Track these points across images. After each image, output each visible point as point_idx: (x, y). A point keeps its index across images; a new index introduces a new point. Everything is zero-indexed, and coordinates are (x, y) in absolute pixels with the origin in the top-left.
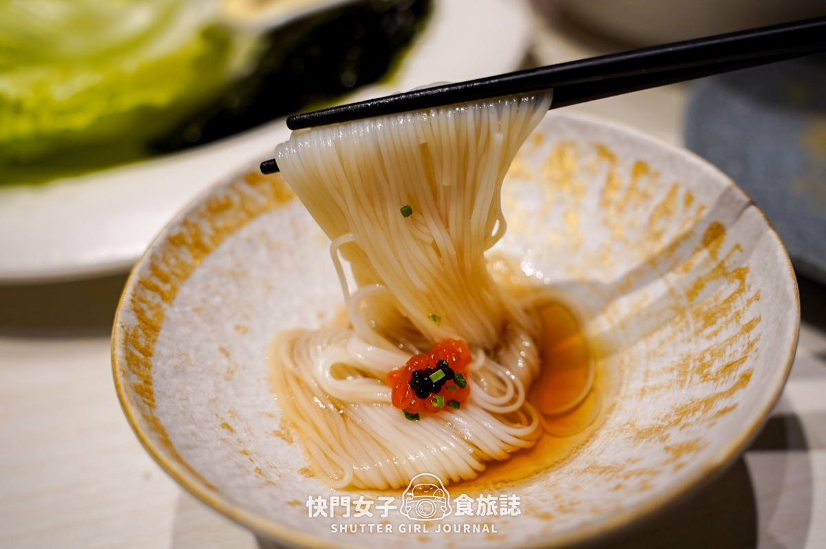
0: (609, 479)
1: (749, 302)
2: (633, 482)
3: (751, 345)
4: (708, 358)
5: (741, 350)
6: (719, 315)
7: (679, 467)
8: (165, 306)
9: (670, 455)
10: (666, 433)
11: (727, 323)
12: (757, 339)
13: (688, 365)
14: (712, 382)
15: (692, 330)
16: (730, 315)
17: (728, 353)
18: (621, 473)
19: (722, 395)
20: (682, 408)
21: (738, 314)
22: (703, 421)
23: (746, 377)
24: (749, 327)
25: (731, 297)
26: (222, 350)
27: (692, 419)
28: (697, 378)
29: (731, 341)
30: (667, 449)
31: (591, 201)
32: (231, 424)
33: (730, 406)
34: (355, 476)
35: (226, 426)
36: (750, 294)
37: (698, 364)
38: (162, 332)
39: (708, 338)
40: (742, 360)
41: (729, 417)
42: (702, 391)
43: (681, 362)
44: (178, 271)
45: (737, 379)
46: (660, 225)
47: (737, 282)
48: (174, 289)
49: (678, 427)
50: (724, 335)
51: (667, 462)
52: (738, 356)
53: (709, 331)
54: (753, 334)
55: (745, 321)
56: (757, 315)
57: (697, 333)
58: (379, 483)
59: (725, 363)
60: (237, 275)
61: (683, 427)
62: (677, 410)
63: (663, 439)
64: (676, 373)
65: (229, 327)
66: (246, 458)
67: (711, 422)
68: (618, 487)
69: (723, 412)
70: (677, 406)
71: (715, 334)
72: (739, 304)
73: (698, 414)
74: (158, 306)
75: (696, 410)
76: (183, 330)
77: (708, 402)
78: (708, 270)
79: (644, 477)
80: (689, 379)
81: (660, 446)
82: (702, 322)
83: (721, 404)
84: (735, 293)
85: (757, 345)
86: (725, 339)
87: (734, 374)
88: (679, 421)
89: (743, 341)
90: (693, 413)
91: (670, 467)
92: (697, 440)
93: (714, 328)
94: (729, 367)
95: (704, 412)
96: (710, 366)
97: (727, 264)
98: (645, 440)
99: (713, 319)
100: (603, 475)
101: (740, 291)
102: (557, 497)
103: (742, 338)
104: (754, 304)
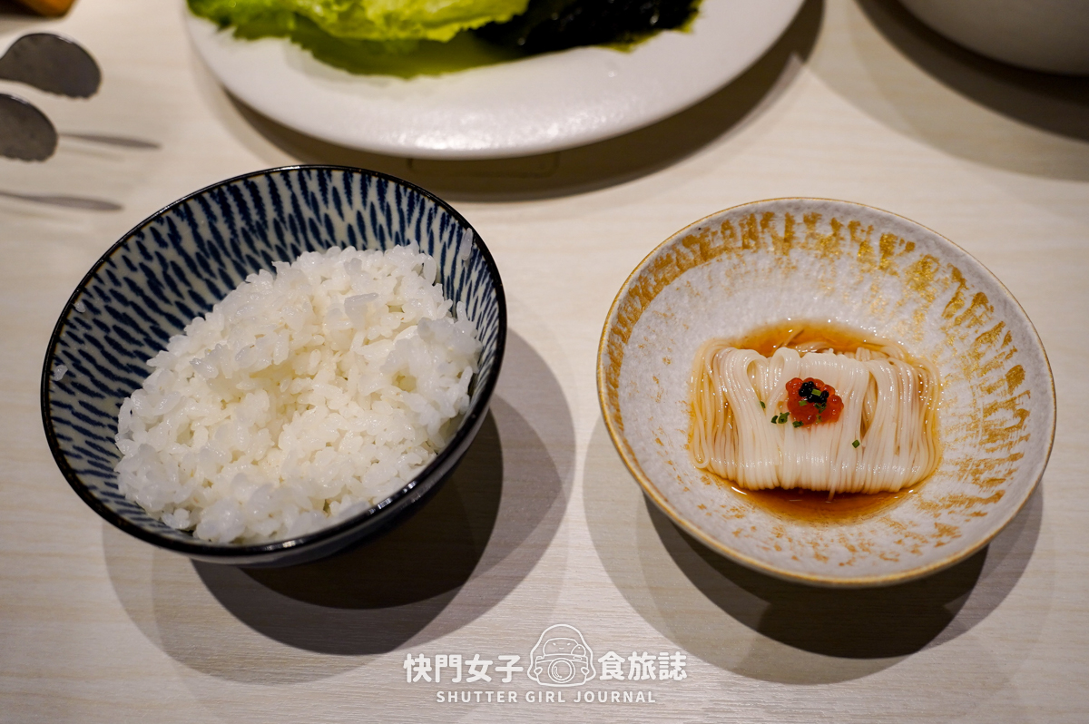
0: (895, 533)
1: (1021, 439)
2: (909, 542)
3: (1010, 472)
4: (982, 466)
5: (1004, 472)
6: (999, 437)
7: (939, 544)
8: (624, 345)
9: (936, 531)
10: (939, 512)
11: (1003, 446)
12: (1015, 470)
13: (968, 465)
14: (978, 486)
15: (979, 438)
16: (1007, 441)
17: (995, 469)
18: (904, 531)
19: (980, 500)
20: (954, 498)
21: (1011, 443)
22: (964, 514)
23: (999, 496)
24: (1014, 458)
25: (1011, 428)
26: (654, 377)
27: (958, 509)
28: (970, 478)
29: (1001, 461)
30: (936, 525)
31: (937, 308)
32: (661, 439)
33: (982, 512)
34: (710, 464)
35: (658, 441)
36: (1024, 434)
37: (974, 467)
38: (623, 367)
39: (988, 451)
40: (1002, 480)
41: (980, 519)
42: (971, 490)
43: (965, 461)
44: (632, 316)
45: (994, 493)
46: (983, 348)
47: (1019, 419)
48: (629, 331)
49: (948, 511)
50: (998, 455)
51: (934, 536)
52: (1000, 476)
53: (989, 445)
54: (1015, 464)
55: (1014, 451)
56: (1022, 452)
57: (982, 443)
58: (723, 475)
59: (991, 477)
60: (667, 317)
61: (950, 513)
62: (951, 497)
63: (936, 516)
64: (958, 467)
65: (660, 359)
66: (671, 467)
67: (967, 518)
68: (900, 542)
69: (978, 514)
70: (952, 494)
71: (993, 450)
72: (1015, 436)
73: (963, 507)
74: (620, 346)
75: (962, 503)
76: (633, 363)
77: (971, 501)
78: (1004, 400)
79: (917, 541)
80: (965, 476)
81: (932, 520)
82: (987, 437)
83: (978, 507)
84: (1014, 426)
85: (1014, 475)
86: (997, 458)
87: (993, 488)
88: (950, 506)
89: (1007, 465)
90: (960, 506)
91: (934, 541)
92: (956, 528)
93: (994, 445)
94: (993, 481)
95: (966, 507)
96: (981, 473)
97: (1017, 402)
98: (925, 511)
99: (995, 439)
100: (893, 527)
101: (1019, 427)
102: (860, 534)
103: (1007, 464)
104: (1023, 442)
